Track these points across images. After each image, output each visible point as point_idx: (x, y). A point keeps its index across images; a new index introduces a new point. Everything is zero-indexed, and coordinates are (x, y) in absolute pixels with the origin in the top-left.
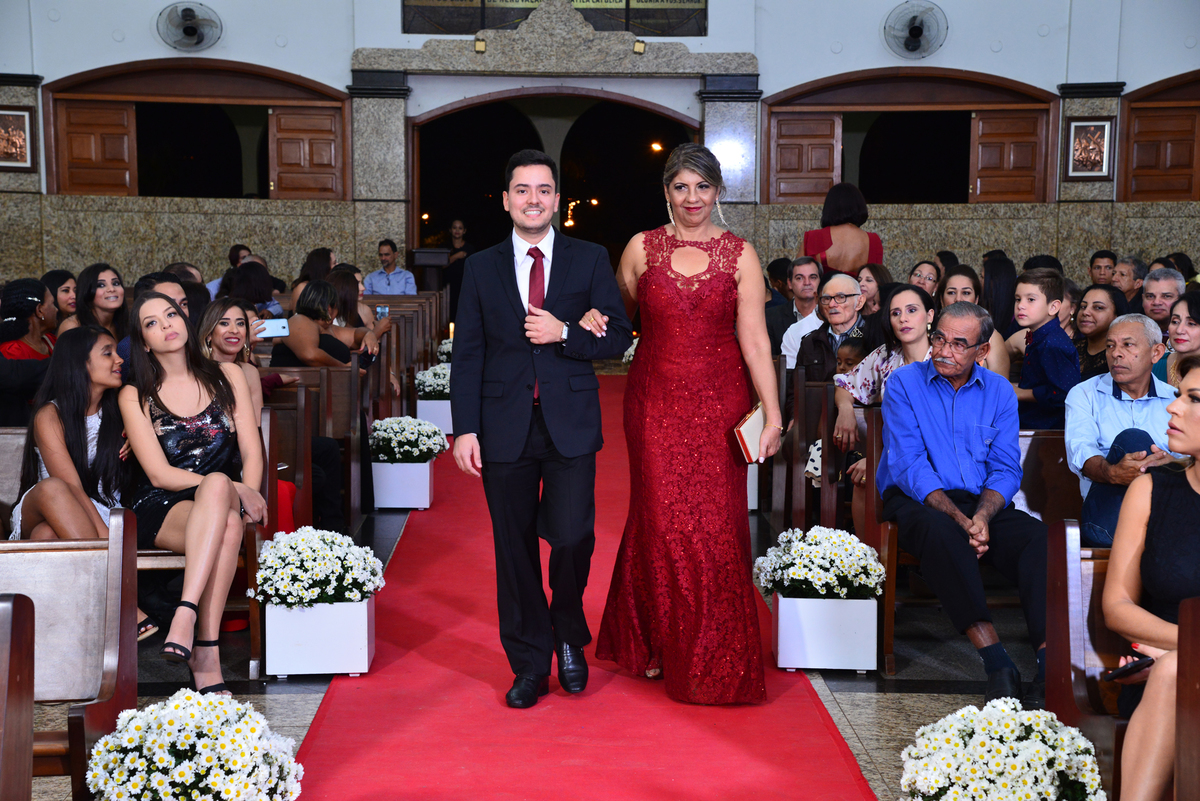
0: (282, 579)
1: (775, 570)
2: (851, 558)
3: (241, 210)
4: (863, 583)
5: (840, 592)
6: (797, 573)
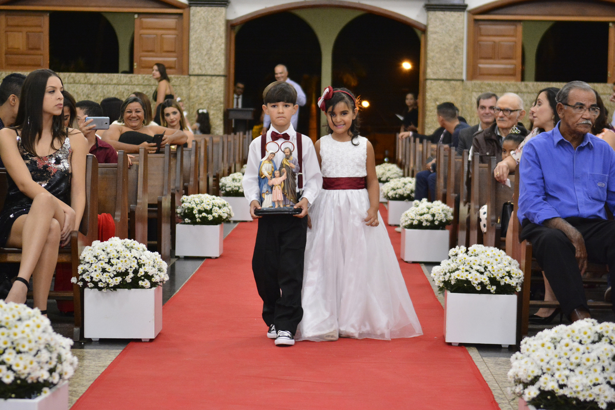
0: (95, 271)
1: (445, 274)
2: (500, 265)
4: (507, 282)
5: (491, 289)
6: (461, 275)
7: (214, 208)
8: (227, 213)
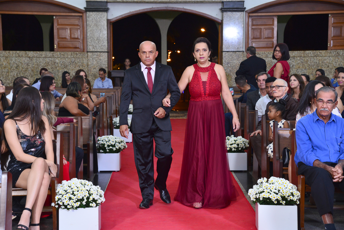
0: (65, 199)
1: (256, 194)
2: (287, 189)
3: (43, 56)
4: (291, 199)
5: (283, 203)
6: (265, 195)
7: (116, 143)
8: (124, 146)
